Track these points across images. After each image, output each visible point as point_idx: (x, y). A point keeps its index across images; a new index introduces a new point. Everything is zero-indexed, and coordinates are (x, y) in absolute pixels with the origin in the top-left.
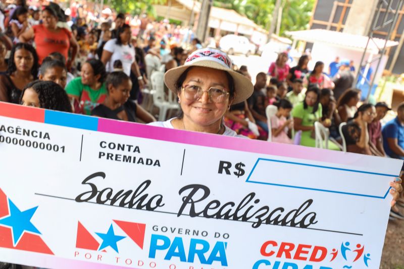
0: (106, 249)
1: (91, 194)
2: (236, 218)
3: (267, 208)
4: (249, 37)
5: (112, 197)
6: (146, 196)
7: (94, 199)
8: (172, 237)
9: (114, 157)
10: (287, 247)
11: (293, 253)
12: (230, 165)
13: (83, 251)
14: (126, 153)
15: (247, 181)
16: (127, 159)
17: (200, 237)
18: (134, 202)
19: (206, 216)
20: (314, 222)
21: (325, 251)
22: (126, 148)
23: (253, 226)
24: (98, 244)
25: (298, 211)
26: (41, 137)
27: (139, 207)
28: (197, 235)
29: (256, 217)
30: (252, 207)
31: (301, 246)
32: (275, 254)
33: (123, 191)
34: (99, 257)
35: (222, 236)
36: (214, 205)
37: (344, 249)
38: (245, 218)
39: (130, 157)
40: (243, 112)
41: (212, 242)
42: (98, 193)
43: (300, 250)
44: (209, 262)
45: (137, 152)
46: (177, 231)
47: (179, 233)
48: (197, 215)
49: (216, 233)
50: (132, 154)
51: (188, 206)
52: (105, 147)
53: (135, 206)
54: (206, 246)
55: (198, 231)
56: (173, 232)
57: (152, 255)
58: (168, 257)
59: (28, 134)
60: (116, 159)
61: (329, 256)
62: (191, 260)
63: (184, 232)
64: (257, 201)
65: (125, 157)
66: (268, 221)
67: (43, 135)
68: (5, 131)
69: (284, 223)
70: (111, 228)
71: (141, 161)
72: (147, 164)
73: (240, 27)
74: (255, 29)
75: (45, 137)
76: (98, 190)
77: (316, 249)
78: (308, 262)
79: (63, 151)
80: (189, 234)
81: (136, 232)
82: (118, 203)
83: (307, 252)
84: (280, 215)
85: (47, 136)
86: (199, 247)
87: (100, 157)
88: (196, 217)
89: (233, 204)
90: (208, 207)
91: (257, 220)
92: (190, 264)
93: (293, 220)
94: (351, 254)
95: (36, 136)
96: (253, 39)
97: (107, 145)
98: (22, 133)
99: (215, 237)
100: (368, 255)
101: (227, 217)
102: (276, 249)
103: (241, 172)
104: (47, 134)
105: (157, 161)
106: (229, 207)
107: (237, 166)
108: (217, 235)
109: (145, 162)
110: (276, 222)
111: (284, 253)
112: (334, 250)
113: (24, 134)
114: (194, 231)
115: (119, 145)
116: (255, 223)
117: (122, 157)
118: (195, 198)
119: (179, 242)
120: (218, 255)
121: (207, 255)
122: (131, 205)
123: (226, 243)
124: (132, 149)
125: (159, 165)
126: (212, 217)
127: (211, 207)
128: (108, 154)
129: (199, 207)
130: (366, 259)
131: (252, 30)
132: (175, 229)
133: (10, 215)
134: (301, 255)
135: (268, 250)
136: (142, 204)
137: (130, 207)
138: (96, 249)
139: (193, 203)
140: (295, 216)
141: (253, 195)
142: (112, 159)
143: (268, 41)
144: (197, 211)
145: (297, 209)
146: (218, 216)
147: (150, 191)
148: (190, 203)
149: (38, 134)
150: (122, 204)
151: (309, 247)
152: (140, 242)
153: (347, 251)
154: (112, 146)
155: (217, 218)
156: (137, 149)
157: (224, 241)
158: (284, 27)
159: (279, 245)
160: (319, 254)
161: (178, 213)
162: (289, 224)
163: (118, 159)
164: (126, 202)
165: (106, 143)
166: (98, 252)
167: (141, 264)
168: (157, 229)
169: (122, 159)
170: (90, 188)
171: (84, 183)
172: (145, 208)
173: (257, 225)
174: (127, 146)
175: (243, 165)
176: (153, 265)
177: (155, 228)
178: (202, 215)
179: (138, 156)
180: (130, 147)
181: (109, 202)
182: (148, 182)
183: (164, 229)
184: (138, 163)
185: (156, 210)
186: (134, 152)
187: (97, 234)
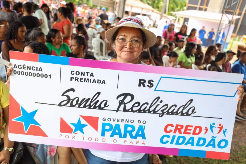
0: (77, 132)
1: (67, 101)
2: (149, 112)
3: (167, 105)
4: (149, 16)
5: (79, 103)
6: (98, 101)
7: (69, 104)
8: (114, 124)
9: (79, 80)
10: (179, 127)
11: (183, 130)
12: (145, 81)
13: (64, 134)
14: (86, 77)
15: (155, 90)
16: (87, 80)
17: (129, 123)
18: (91, 105)
19: (133, 111)
20: (194, 112)
21: (201, 128)
22: (86, 74)
23: (159, 116)
24: (72, 130)
25: (184, 106)
26: (37, 70)
27: (95, 108)
28: (128, 122)
29: (161, 111)
30: (158, 105)
31: (187, 126)
32: (173, 132)
33: (85, 99)
34: (73, 137)
35: (142, 122)
36: (137, 105)
37: (212, 127)
38: (155, 112)
40: (148, 60)
41: (137, 126)
42: (71, 101)
43: (186, 129)
44: (135, 137)
46: (116, 120)
47: (118, 121)
48: (128, 111)
49: (138, 121)
50: (89, 77)
51: (122, 106)
52: (74, 74)
53: (92, 107)
54: (133, 128)
55: (128, 120)
56: (114, 121)
57: (103, 135)
58: (112, 136)
59: (30, 69)
60: (80, 81)
61: (203, 131)
62: (125, 136)
63: (120, 120)
64: (161, 102)
66: (168, 113)
68: (17, 68)
69: (177, 114)
70: (79, 120)
71: (94, 81)
72: (98, 83)
73: (144, 10)
74: (153, 11)
75: (39, 70)
76: (71, 99)
77: (196, 127)
78: (191, 135)
79: (50, 78)
80: (123, 122)
81: (93, 122)
82: (82, 106)
83: (191, 130)
84: (174, 109)
85: (41, 69)
86: (129, 129)
87: (71, 80)
88: (127, 112)
89: (147, 104)
90: (133, 106)
92: (125, 139)
93: (182, 112)
94: (216, 130)
95: (35, 70)
96: (152, 17)
97: (75, 73)
98: (26, 68)
99: (138, 123)
100: (226, 130)
101: (144, 111)
102: (173, 129)
103: (151, 85)
105: (104, 81)
106: (145, 105)
107: (149, 82)
108: (139, 122)
109: (97, 81)
110: (172, 113)
111: (177, 131)
112: (206, 128)
113: (27, 69)
114: (126, 120)
115: (82, 73)
116: (160, 114)
117: (84, 79)
118: (126, 101)
119: (118, 126)
120: (140, 133)
121: (134, 134)
122: (90, 107)
123: (144, 126)
124: (89, 75)
125: (105, 83)
126: (136, 111)
127: (135, 106)
128: (76, 78)
129: (128, 106)
130: (224, 132)
131: (151, 12)
132: (115, 119)
133: (22, 115)
134: (188, 131)
135: (168, 129)
136: (96, 106)
137: (90, 108)
138: (71, 133)
139: (125, 104)
140: (183, 109)
141: (158, 98)
142: (78, 81)
143: (161, 19)
144: (127, 108)
145: (184, 105)
147: (101, 98)
148: (123, 104)
149: (36, 69)
150: (85, 107)
151: (192, 126)
152: (96, 127)
153: (213, 128)
154: (78, 73)
155: (139, 112)
156: (92, 75)
157: (143, 125)
158: (170, 9)
159: (175, 126)
160: (198, 130)
161: (116, 110)
162: (180, 114)
163: (81, 81)
164: (87, 105)
165: (74, 72)
166: (73, 134)
167: (97, 140)
168: (105, 119)
169: (83, 81)
170: (66, 98)
171: (63, 95)
172: (98, 108)
173: (161, 115)
174: (86, 73)
175: (153, 81)
176: (104, 140)
177: (104, 119)
178: (130, 110)
179: (92, 78)
180: (88, 73)
181: (77, 106)
182: (99, 93)
183: (109, 119)
184: (93, 82)
185: (104, 109)
186: (90, 76)
187: (72, 124)
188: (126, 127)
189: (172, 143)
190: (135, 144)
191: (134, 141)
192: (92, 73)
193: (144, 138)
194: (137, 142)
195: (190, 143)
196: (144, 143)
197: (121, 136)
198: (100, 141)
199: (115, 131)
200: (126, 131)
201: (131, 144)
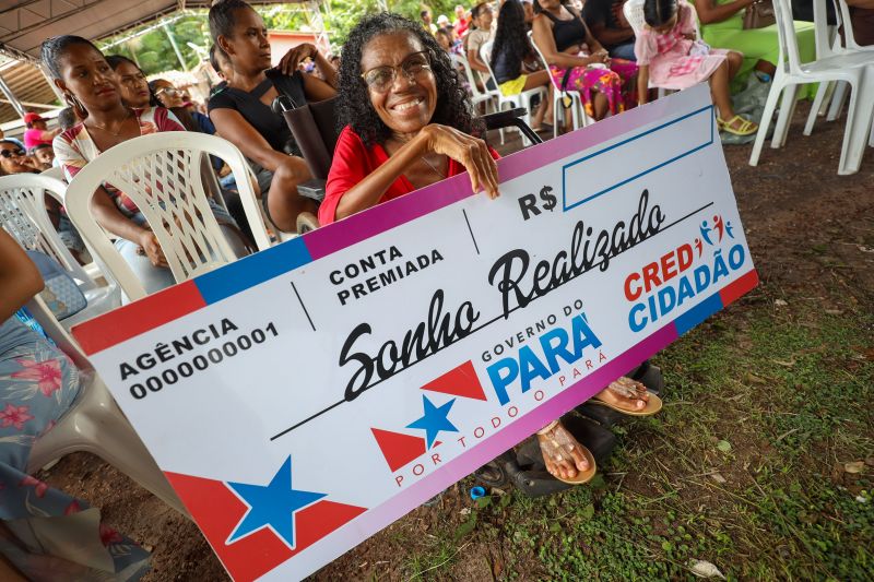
0: (437, 439)
1: (364, 371)
2: (577, 272)
3: (604, 233)
5: (399, 355)
6: (448, 316)
7: (375, 377)
8: (513, 353)
9: (366, 289)
10: (651, 272)
11: (660, 275)
13: (406, 470)
14: (381, 269)
16: (388, 278)
17: (549, 328)
18: (436, 339)
19: (541, 293)
20: (662, 218)
21: (688, 248)
22: (377, 260)
23: (601, 269)
24: (423, 440)
25: (638, 215)
26: (217, 336)
27: (448, 342)
28: (544, 327)
29: (600, 255)
30: (588, 242)
31: (664, 259)
32: (644, 289)
33: (410, 332)
34: (436, 459)
35: (573, 308)
36: (543, 270)
37: (704, 232)
38: (588, 265)
39: (390, 272)
41: (566, 324)
42: (375, 363)
44: (579, 355)
45: (397, 258)
46: (516, 340)
47: (520, 342)
48: (529, 299)
49: (565, 309)
50: (391, 265)
51: (512, 294)
52: (342, 280)
53: (441, 344)
55: (542, 322)
56: (511, 346)
57: (504, 399)
58: (526, 387)
59: (189, 347)
60: (372, 290)
61: (696, 251)
62: (556, 368)
63: (525, 335)
64: (590, 232)
65: (382, 276)
66: (615, 252)
67: (219, 329)
68: (136, 372)
69: (633, 242)
70: (427, 402)
71: (410, 268)
72: (422, 267)
75: (225, 332)
76: (372, 357)
77: (680, 251)
79: (275, 333)
80: (533, 334)
82: (413, 357)
83: (673, 264)
84: (623, 235)
86: (555, 342)
87: (344, 303)
88: (530, 304)
89: (563, 254)
90: (536, 279)
91: (602, 258)
92: (558, 374)
93: (639, 232)
94: (713, 234)
95: (208, 339)
97: (343, 275)
98: (174, 351)
99: (567, 315)
100: (729, 223)
101: (566, 277)
102: (641, 282)
103: (551, 202)
104: (225, 321)
105: (435, 252)
106: (561, 261)
107: (543, 197)
108: (568, 310)
109: (417, 266)
110: (624, 247)
111: (651, 282)
112: (696, 241)
113: (180, 352)
114: (538, 325)
115: (363, 262)
116: (601, 263)
117: (378, 279)
118: (514, 276)
119: (526, 354)
120: (583, 337)
121: (570, 348)
122: (434, 346)
123: (583, 314)
124: (387, 256)
125: (441, 258)
126: (548, 289)
127: (540, 275)
128: (354, 288)
129: (526, 287)
132: (512, 339)
134: (670, 271)
135: (633, 291)
136: (450, 334)
137: (435, 350)
139: (515, 285)
140: (640, 224)
141: (580, 225)
142: (365, 293)
144: (526, 295)
145: (637, 213)
146: (555, 283)
147: (450, 306)
148: (511, 288)
149: (209, 333)
150: (421, 355)
151: (672, 254)
152: (477, 393)
153: (709, 234)
154: (352, 271)
155: (555, 287)
156: (395, 253)
157: (579, 313)
159: (641, 274)
160: (685, 256)
161: (503, 313)
162: (638, 240)
163: (374, 287)
164: (424, 347)
165: (338, 272)
166: (430, 452)
167: (496, 422)
168: (489, 356)
169: (380, 283)
170: (357, 364)
171: (343, 362)
172: (456, 337)
173: (605, 266)
174: (376, 255)
175: (550, 189)
176: (513, 412)
177: (486, 357)
178: (535, 295)
179: (400, 262)
180: (380, 255)
181: (400, 365)
182: (439, 295)
183: (499, 349)
184: (408, 274)
185: (472, 329)
186: (392, 259)
187: (411, 426)
188: (545, 341)
189: (654, 318)
190: (585, 372)
191: (579, 364)
192: (393, 249)
193: (597, 344)
194: (589, 364)
195: (686, 295)
196: (602, 357)
197: (546, 375)
198: (507, 421)
199: (528, 370)
200: (550, 353)
201: (579, 378)
